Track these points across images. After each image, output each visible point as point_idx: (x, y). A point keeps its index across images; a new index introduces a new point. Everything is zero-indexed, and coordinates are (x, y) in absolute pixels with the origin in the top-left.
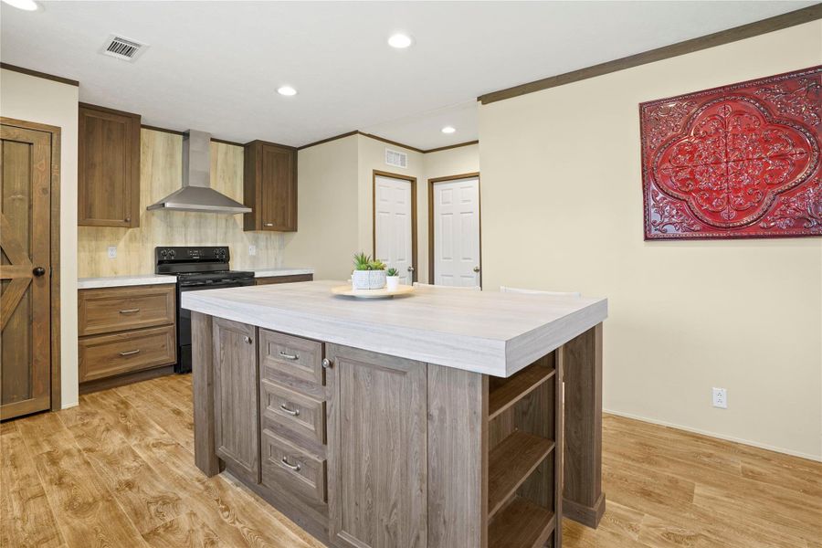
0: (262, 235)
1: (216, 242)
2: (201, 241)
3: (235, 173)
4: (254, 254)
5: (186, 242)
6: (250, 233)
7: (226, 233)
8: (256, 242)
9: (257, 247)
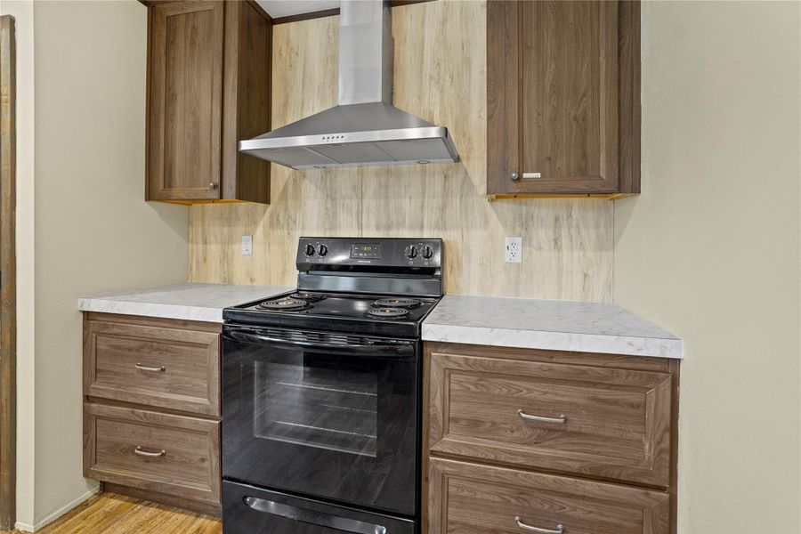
0: (544, 209)
1: (422, 228)
2: (389, 227)
3: (467, 61)
4: (518, 259)
5: (360, 227)
6: (507, 206)
7: (443, 208)
8: (524, 227)
9: (527, 241)
